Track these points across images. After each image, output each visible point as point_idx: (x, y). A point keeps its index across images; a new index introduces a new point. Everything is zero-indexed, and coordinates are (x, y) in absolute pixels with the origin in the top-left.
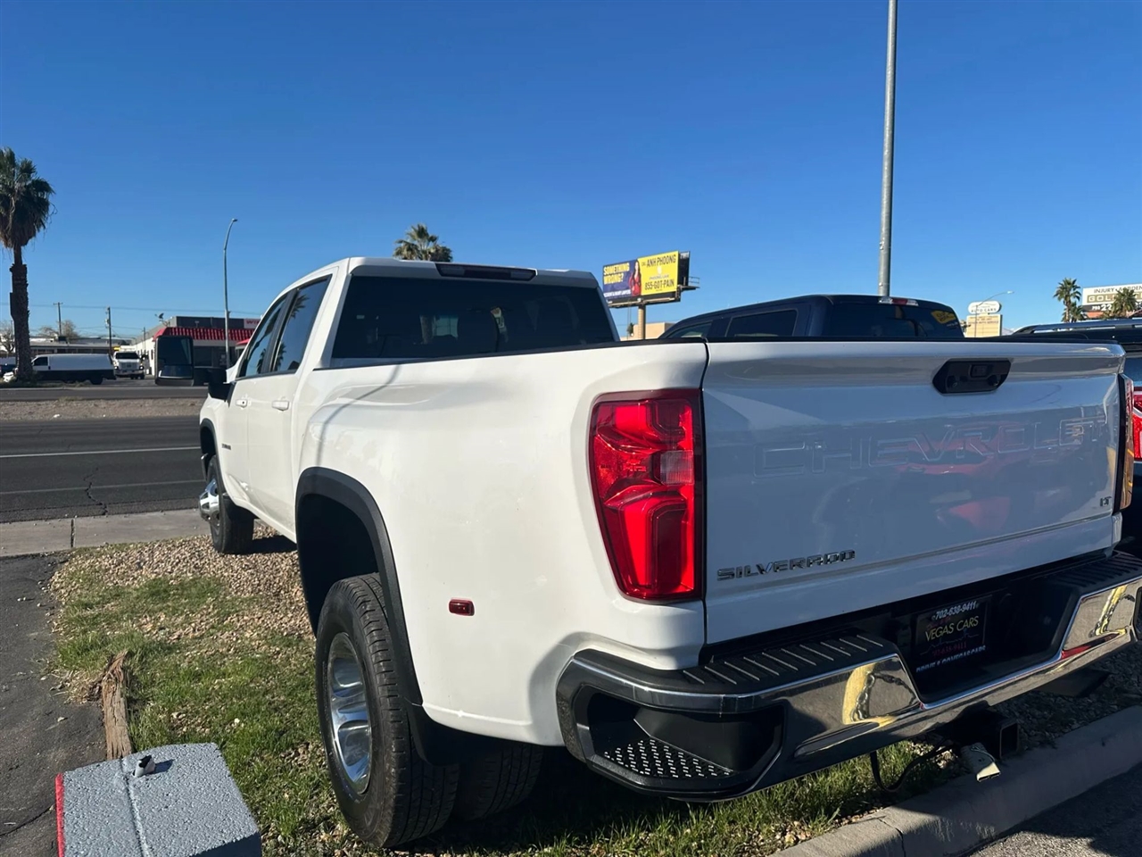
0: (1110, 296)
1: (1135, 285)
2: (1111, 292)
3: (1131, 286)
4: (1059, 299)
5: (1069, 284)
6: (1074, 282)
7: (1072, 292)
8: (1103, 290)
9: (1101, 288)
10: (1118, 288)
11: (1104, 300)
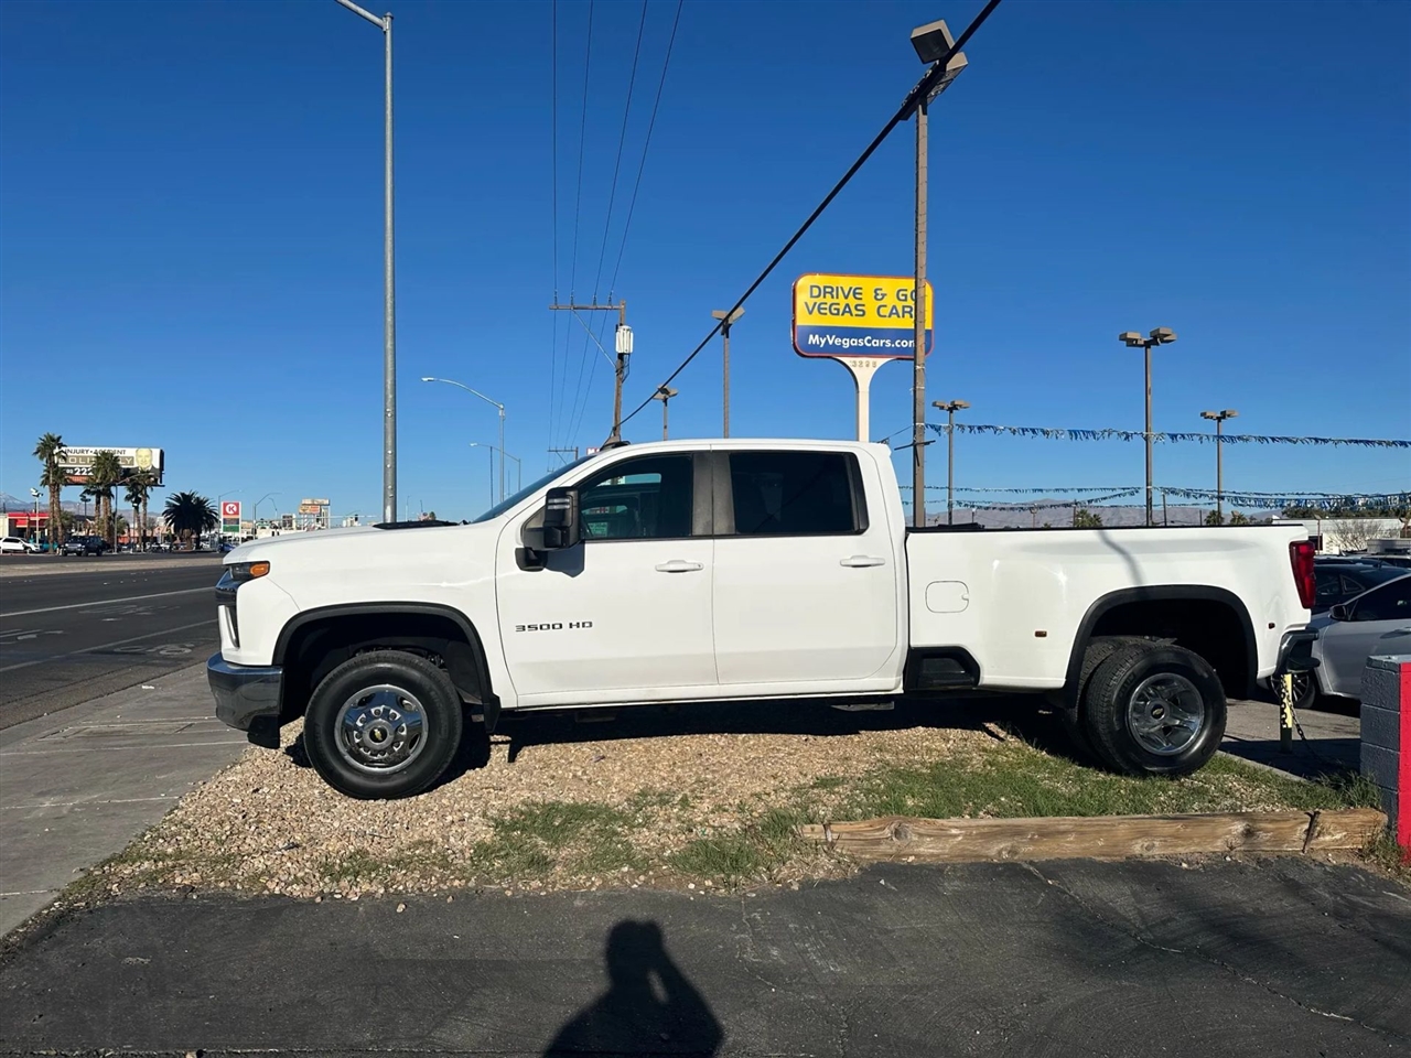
0: (84, 458)
1: (117, 449)
2: (90, 454)
3: (113, 449)
4: (41, 458)
5: (53, 440)
6: (59, 438)
7: (56, 450)
8: (76, 451)
9: (78, 449)
10: (93, 449)
11: (78, 463)
